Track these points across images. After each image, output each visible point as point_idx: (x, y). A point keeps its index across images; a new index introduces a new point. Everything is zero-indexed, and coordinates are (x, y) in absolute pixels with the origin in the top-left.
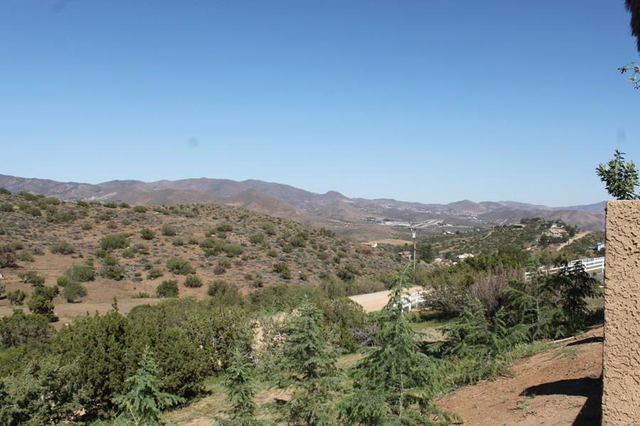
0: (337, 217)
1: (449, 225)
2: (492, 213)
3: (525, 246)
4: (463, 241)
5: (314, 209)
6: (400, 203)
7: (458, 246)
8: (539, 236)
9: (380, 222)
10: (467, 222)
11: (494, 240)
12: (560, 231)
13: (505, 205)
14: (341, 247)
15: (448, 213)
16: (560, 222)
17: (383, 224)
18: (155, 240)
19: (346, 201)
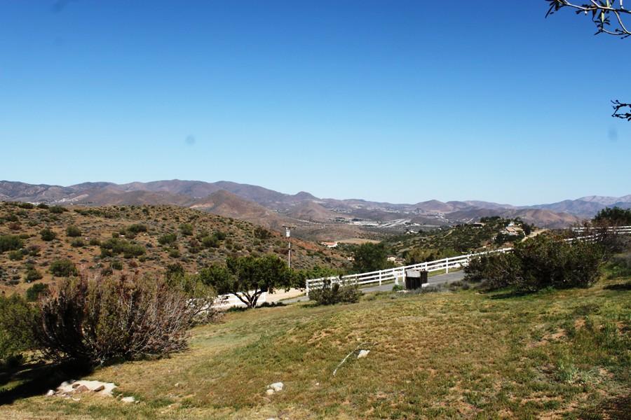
0: (307, 217)
1: (416, 224)
2: (458, 212)
3: (481, 244)
4: (424, 240)
5: (285, 209)
6: (370, 204)
7: (419, 245)
8: (497, 234)
9: (348, 222)
10: (435, 222)
11: (453, 238)
12: (517, 229)
13: (471, 204)
14: (258, 246)
15: (416, 213)
16: (518, 220)
17: (351, 224)
18: (54, 241)
19: (316, 202)
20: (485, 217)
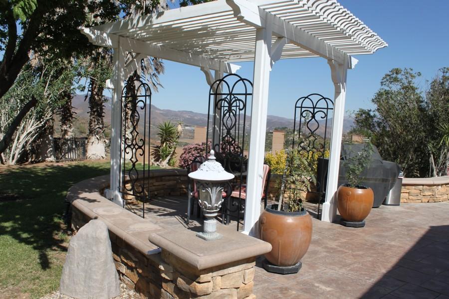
6: (196, 114)
19: (159, 112)
20: (277, 127)
